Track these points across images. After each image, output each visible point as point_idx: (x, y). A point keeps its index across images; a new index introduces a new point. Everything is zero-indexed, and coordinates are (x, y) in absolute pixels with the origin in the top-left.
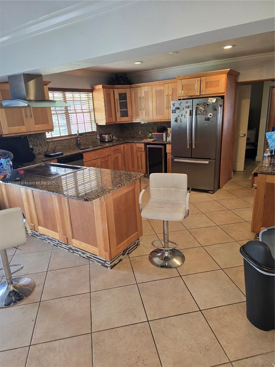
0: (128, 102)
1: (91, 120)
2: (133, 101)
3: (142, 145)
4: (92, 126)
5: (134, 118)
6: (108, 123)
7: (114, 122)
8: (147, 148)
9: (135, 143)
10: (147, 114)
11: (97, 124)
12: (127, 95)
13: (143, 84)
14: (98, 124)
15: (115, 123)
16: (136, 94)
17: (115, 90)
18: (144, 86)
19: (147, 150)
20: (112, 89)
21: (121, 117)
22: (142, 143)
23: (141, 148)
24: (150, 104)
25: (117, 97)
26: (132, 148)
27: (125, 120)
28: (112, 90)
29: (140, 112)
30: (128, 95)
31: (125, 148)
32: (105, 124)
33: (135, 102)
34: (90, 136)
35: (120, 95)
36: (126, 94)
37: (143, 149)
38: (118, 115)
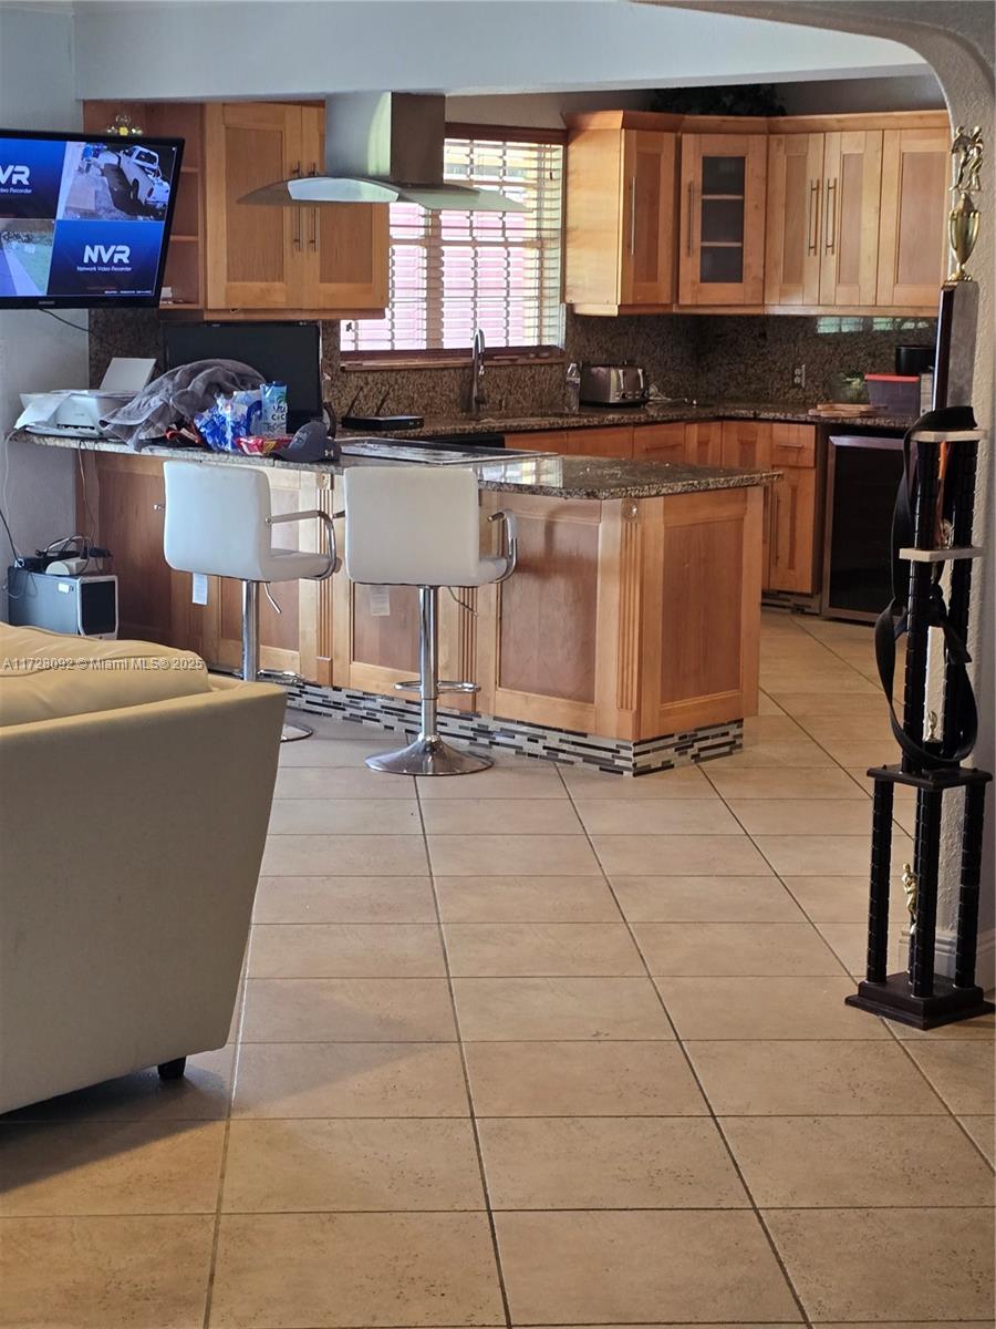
0: (749, 206)
1: (541, 288)
2: (779, 200)
3: (805, 436)
4: (540, 317)
5: (776, 289)
6: (633, 306)
7: (666, 305)
8: (832, 451)
9: (767, 420)
10: (848, 274)
11: (570, 308)
12: (749, 167)
13: (839, 121)
14: (579, 310)
15: (667, 311)
16: (797, 165)
17: (689, 141)
18: (842, 130)
19: (832, 461)
20: (673, 135)
21: (704, 279)
22: (806, 423)
23: (800, 449)
24: (864, 221)
25: (692, 173)
26: (747, 447)
27: (722, 297)
28: (669, 138)
29: (811, 262)
30: (753, 170)
31: (710, 445)
32: (614, 312)
33: (786, 206)
34: (530, 366)
35: (710, 163)
36: (741, 160)
37: (808, 458)
38: (691, 267)
